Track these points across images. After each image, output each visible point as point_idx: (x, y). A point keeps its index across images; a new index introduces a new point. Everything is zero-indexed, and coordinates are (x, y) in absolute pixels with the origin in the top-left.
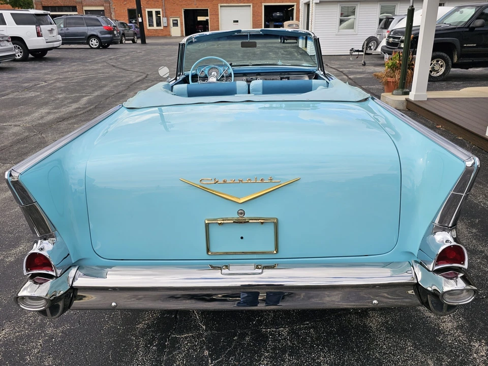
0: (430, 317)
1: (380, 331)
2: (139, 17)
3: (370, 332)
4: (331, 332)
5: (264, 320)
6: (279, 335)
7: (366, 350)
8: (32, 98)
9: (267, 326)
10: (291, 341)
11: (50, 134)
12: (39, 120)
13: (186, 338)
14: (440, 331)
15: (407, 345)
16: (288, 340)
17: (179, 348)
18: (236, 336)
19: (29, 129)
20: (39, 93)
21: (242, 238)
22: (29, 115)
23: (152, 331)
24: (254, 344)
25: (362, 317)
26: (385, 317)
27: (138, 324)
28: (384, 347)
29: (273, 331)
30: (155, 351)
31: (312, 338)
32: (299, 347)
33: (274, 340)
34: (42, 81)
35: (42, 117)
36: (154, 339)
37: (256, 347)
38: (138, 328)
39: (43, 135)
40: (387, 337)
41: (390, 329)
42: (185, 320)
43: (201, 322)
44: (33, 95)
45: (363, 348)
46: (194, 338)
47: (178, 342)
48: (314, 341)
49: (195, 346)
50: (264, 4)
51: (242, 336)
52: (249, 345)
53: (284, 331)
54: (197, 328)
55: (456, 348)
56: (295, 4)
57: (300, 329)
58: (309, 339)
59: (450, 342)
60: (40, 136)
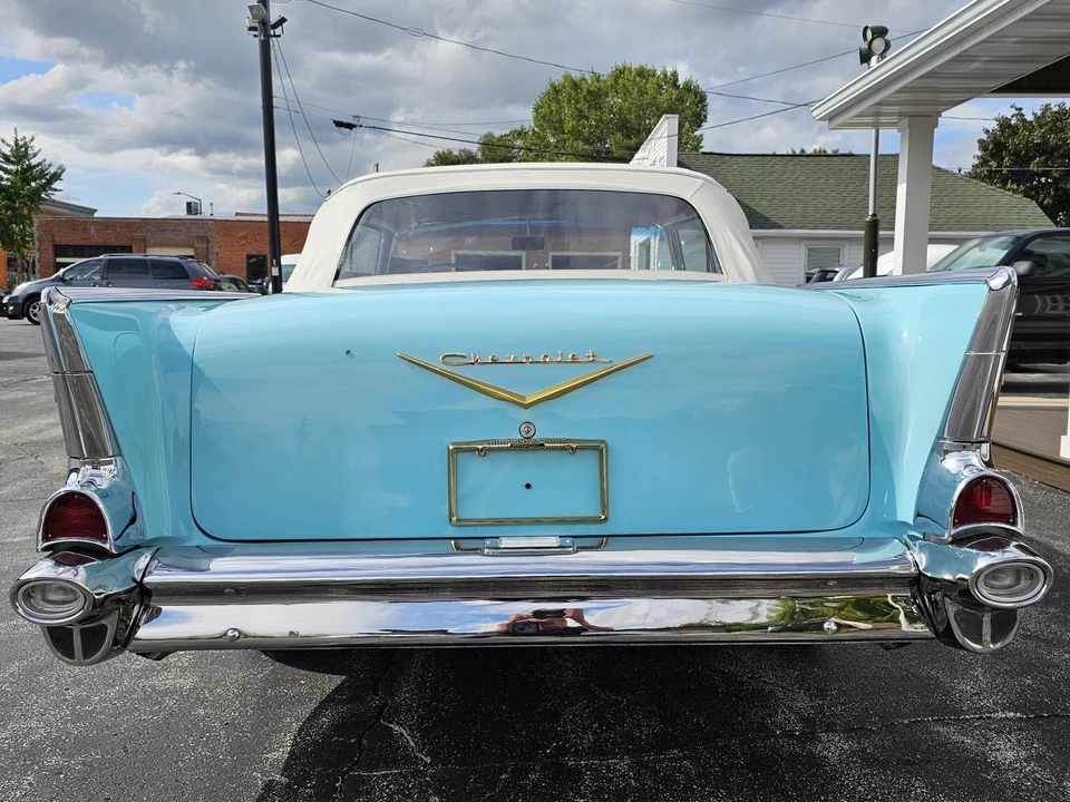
0: (963, 742)
1: (848, 764)
2: (272, 265)
3: (825, 766)
4: (733, 766)
5: (570, 747)
6: (609, 770)
7: (817, 792)
8: (15, 401)
9: (577, 755)
10: (637, 780)
11: (57, 458)
12: (32, 435)
13: (385, 776)
14: (989, 765)
15: (913, 786)
16: (630, 778)
17: (368, 793)
18: (506, 772)
19: (7, 449)
20: (33, 394)
21: (528, 486)
22: (8, 428)
23: (303, 764)
24: (549, 785)
25: (802, 742)
26: (859, 743)
27: (270, 752)
28: (860, 788)
29: (592, 764)
30: (311, 796)
31: (687, 774)
32: (655, 789)
33: (597, 777)
34: (41, 374)
35: (39, 431)
36: (307, 776)
37: (554, 789)
38: (268, 759)
39: (39, 459)
40: (867, 774)
41: (869, 761)
42: (381, 747)
43: (421, 751)
44: (21, 396)
45: (810, 791)
46: (405, 777)
47: (364, 783)
48: (693, 780)
49: (408, 789)
50: (551, 254)
51: (522, 773)
52: (536, 786)
53: (623, 765)
54: (410, 760)
55: (1027, 790)
56: (619, 254)
57: (660, 761)
58: (680, 777)
59: (1013, 781)
60: (33, 460)
